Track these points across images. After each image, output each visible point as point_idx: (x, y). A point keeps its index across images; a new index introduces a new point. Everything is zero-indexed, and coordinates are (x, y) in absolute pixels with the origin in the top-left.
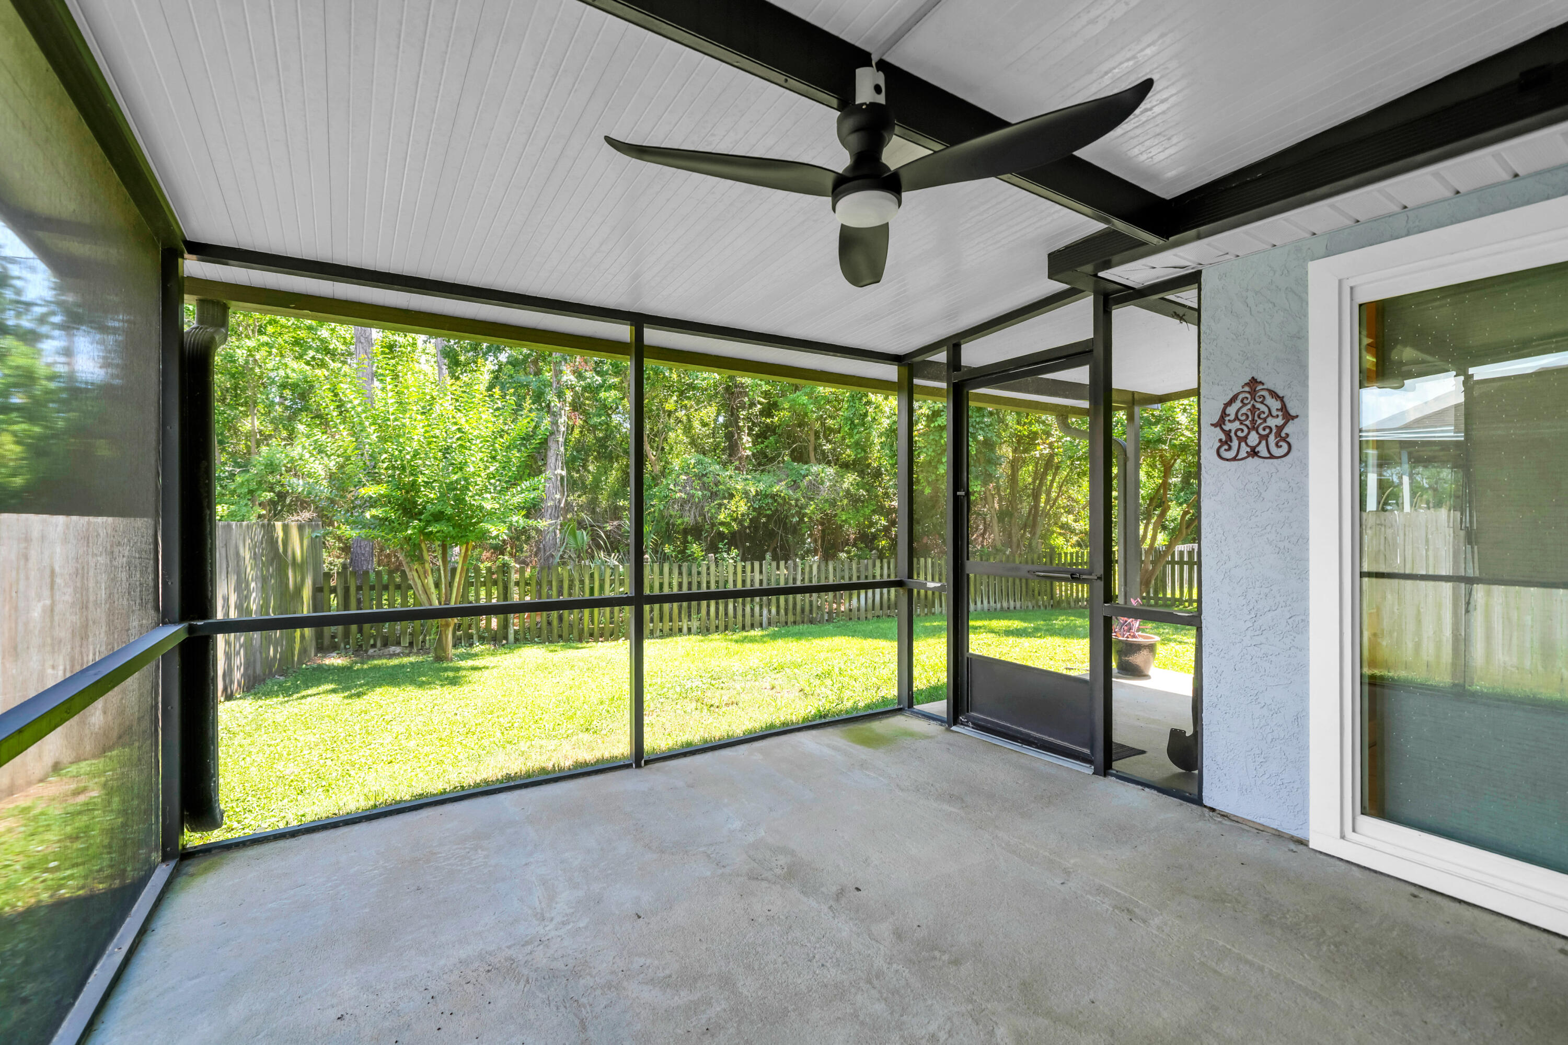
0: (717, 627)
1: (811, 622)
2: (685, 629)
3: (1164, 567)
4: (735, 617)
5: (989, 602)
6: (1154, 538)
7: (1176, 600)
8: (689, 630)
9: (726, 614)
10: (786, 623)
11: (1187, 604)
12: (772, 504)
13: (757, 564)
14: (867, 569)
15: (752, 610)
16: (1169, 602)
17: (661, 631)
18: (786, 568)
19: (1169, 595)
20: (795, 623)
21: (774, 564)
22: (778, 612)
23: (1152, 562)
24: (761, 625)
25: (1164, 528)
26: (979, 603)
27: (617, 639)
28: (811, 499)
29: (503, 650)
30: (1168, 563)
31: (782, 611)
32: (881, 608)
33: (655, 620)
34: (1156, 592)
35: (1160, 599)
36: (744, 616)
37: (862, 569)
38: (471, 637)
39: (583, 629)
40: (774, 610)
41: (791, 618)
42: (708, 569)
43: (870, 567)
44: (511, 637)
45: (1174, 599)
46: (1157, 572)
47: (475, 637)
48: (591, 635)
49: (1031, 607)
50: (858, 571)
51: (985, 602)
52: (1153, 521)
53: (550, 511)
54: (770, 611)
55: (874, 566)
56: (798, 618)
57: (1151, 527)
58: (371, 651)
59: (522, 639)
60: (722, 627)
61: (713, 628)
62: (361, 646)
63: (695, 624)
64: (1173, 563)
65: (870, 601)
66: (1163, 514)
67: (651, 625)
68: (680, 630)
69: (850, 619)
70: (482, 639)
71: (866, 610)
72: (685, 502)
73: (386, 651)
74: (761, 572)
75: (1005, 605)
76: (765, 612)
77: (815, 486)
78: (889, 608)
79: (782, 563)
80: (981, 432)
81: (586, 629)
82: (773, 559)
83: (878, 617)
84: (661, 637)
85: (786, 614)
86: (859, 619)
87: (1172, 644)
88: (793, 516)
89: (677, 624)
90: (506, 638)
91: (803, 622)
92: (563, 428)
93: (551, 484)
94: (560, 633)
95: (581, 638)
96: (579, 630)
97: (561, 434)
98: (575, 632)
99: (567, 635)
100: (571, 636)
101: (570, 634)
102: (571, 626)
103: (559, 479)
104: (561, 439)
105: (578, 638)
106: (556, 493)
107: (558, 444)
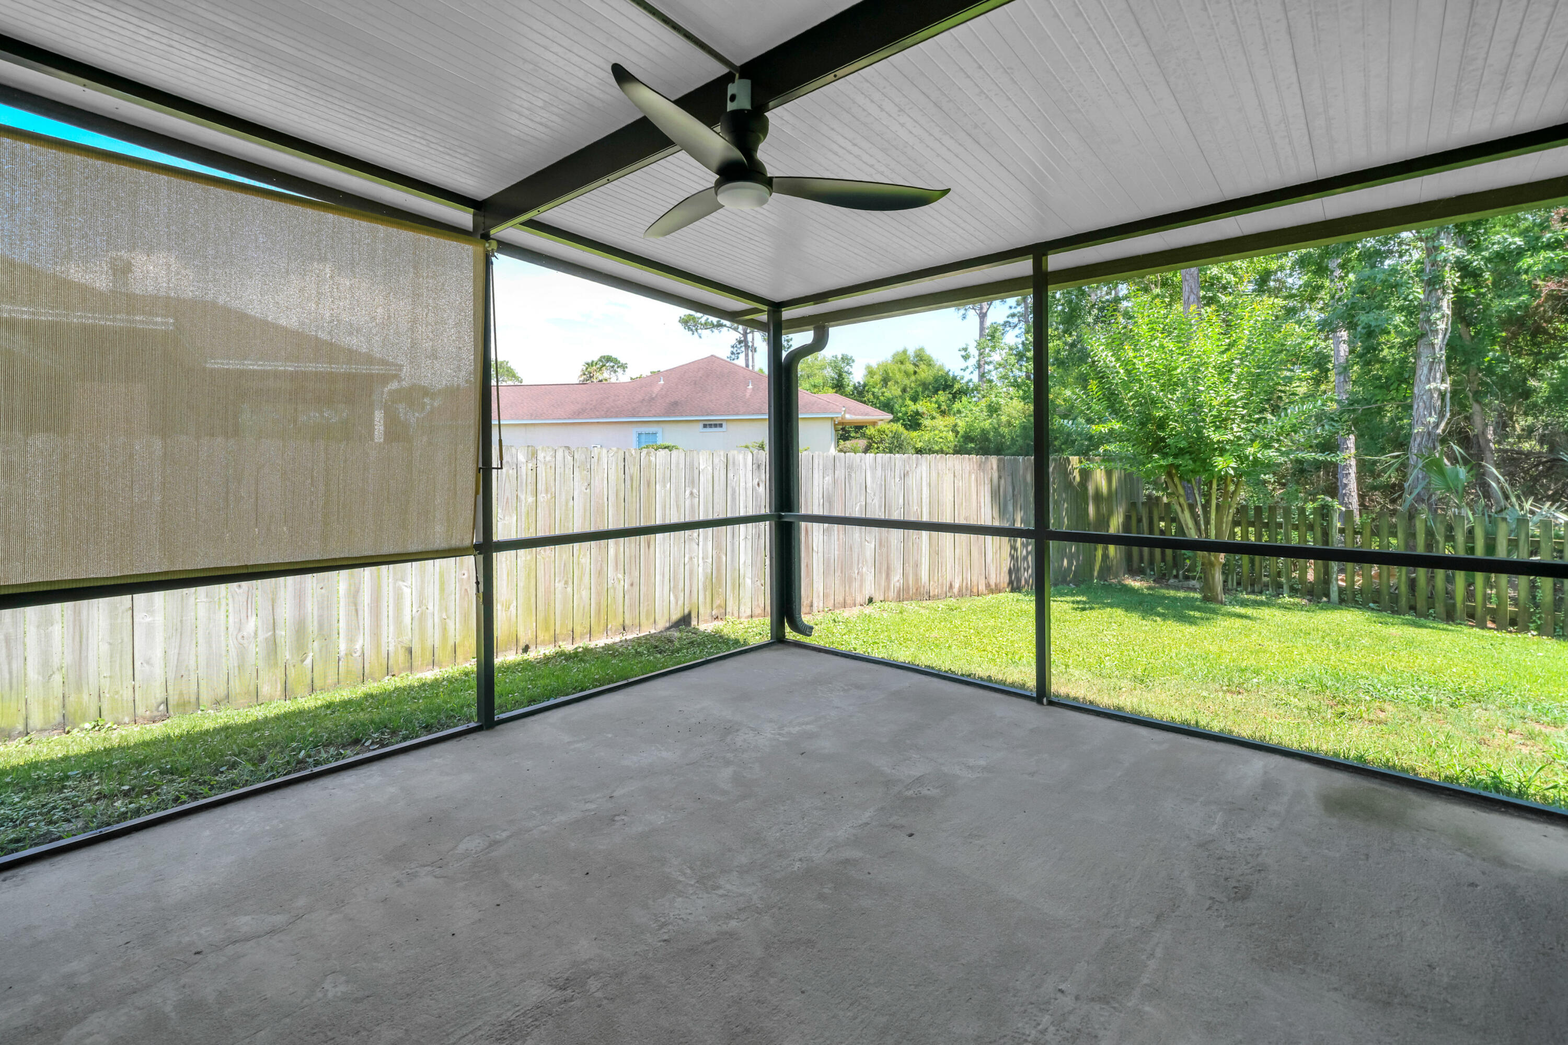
29: (1321, 609)
38: (1280, 586)
39: (1454, 605)
44: (1334, 595)
47: (1285, 587)
48: (1471, 616)
53: (1418, 439)
58: (1172, 581)
59: (1348, 599)
62: (1164, 575)
70: (1294, 591)
73: (1186, 583)
81: (1459, 605)
90: (1327, 595)
92: (1442, 326)
93: (1421, 404)
94: (1412, 603)
95: (1450, 617)
96: (1446, 605)
97: (1437, 334)
98: (1440, 608)
99: (1425, 609)
100: (1431, 611)
101: (1429, 609)
102: (1431, 596)
103: (1436, 395)
104: (1438, 341)
105: (1444, 616)
106: (1430, 415)
107: (1434, 348)
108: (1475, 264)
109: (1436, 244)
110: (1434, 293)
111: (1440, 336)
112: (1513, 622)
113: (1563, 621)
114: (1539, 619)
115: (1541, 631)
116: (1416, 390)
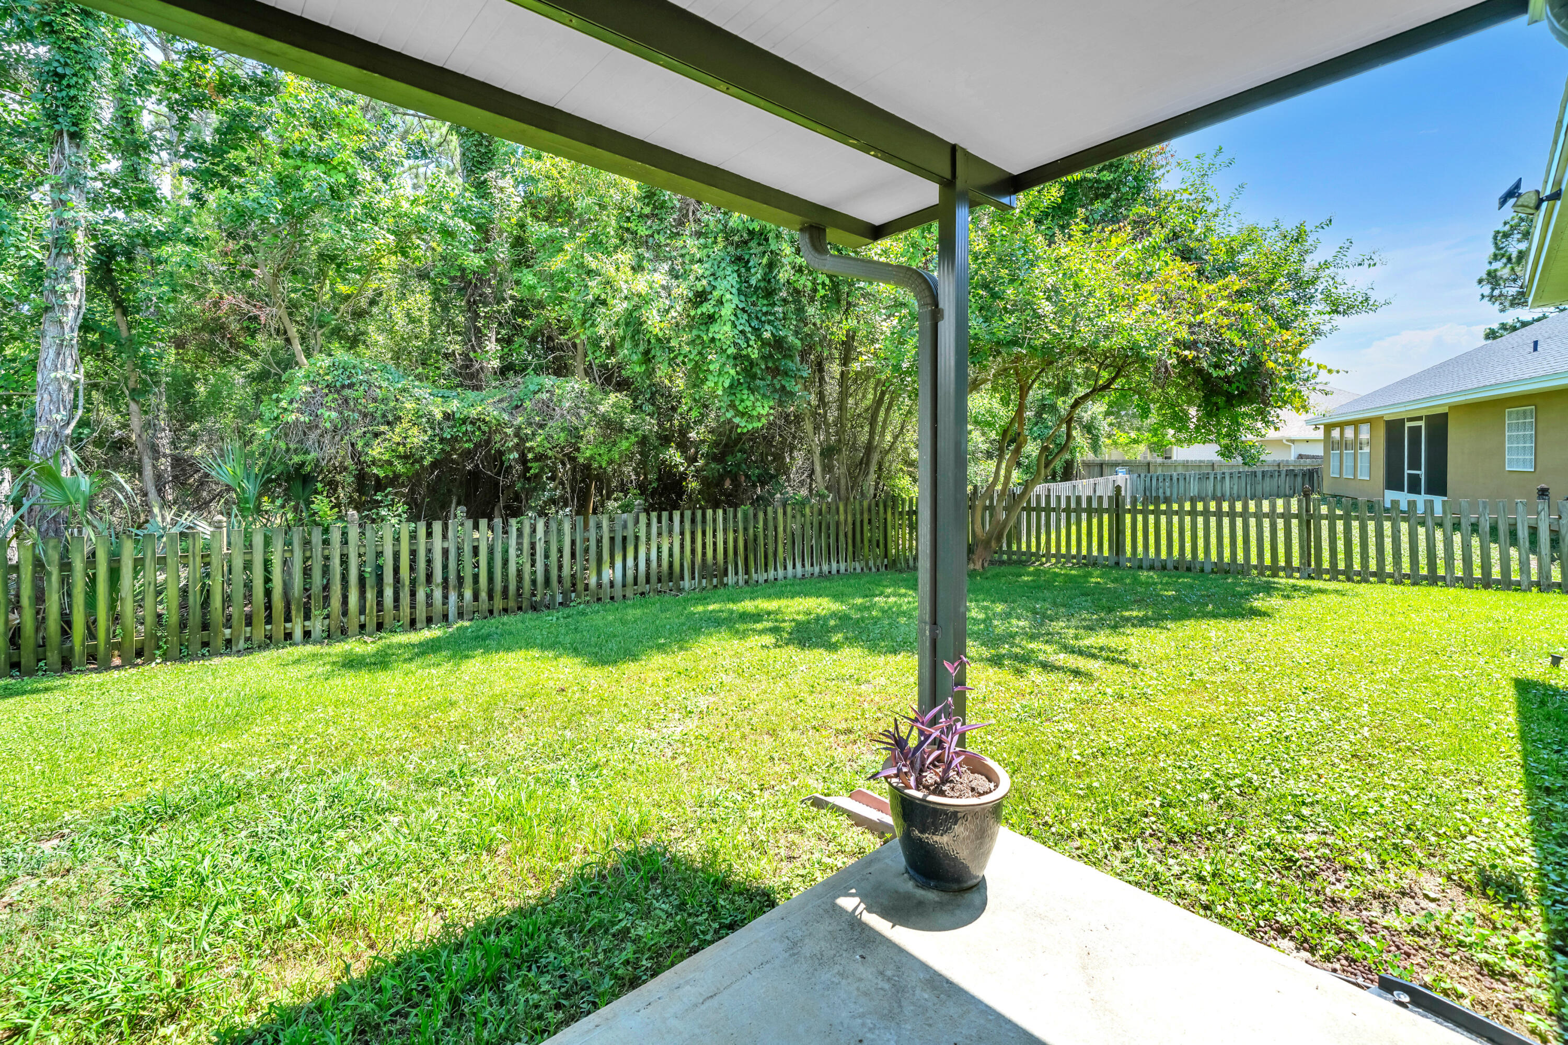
0: (362, 627)
1: (534, 608)
2: (298, 634)
3: (1020, 515)
4: (397, 607)
5: (803, 566)
6: (1008, 477)
7: (1033, 554)
8: (307, 634)
9: (380, 604)
10: (491, 612)
11: (1044, 560)
12: (473, 432)
13: (437, 526)
14: (625, 527)
15: (429, 596)
16: (1024, 558)
17: (247, 639)
18: (491, 527)
19: (1024, 548)
20: (505, 610)
21: (469, 523)
22: (476, 597)
23: (1005, 509)
24: (445, 617)
25: (1019, 464)
26: (790, 567)
27: (152, 659)
28: (541, 426)
30: (1024, 509)
31: (483, 595)
32: (648, 582)
33: (235, 621)
34: (1009, 545)
35: (1014, 553)
36: (413, 607)
37: (618, 528)
39: (71, 649)
40: (468, 594)
41: (498, 603)
42: (344, 534)
43: (630, 525)
45: (1029, 553)
46: (1012, 523)
48: (92, 657)
49: (859, 570)
50: (612, 530)
51: (799, 565)
52: (1007, 457)
53: (42, 441)
54: (461, 596)
55: (637, 522)
56: (512, 604)
57: (1004, 465)
60: (371, 625)
61: (353, 626)
63: (317, 626)
64: (1028, 509)
65: (630, 573)
66: (1017, 451)
67: (228, 632)
68: (288, 636)
69: (599, 599)
71: (624, 586)
72: (310, 428)
74: (445, 537)
75: (825, 568)
76: (453, 597)
77: (547, 409)
78: (659, 581)
79: (483, 523)
80: (767, 327)
81: (78, 648)
82: (469, 515)
83: (642, 594)
84: (249, 650)
85: (491, 597)
86: (612, 598)
87: (1034, 675)
88: (510, 450)
89: (278, 628)
91: (520, 608)
92: (72, 301)
93: (46, 396)
94: (15, 659)
95: (66, 665)
96: (61, 651)
97: (67, 311)
98: (53, 657)
99: (33, 662)
100: (42, 664)
101: (39, 660)
102: (42, 645)
103: (65, 387)
104: (69, 318)
105: (59, 666)
106: (58, 411)
107: (62, 328)
108: (115, 238)
109: (63, 197)
110: (62, 258)
111: (71, 314)
112: (139, 654)
113: (188, 640)
114: (165, 643)
115: (166, 658)
116: (39, 378)
